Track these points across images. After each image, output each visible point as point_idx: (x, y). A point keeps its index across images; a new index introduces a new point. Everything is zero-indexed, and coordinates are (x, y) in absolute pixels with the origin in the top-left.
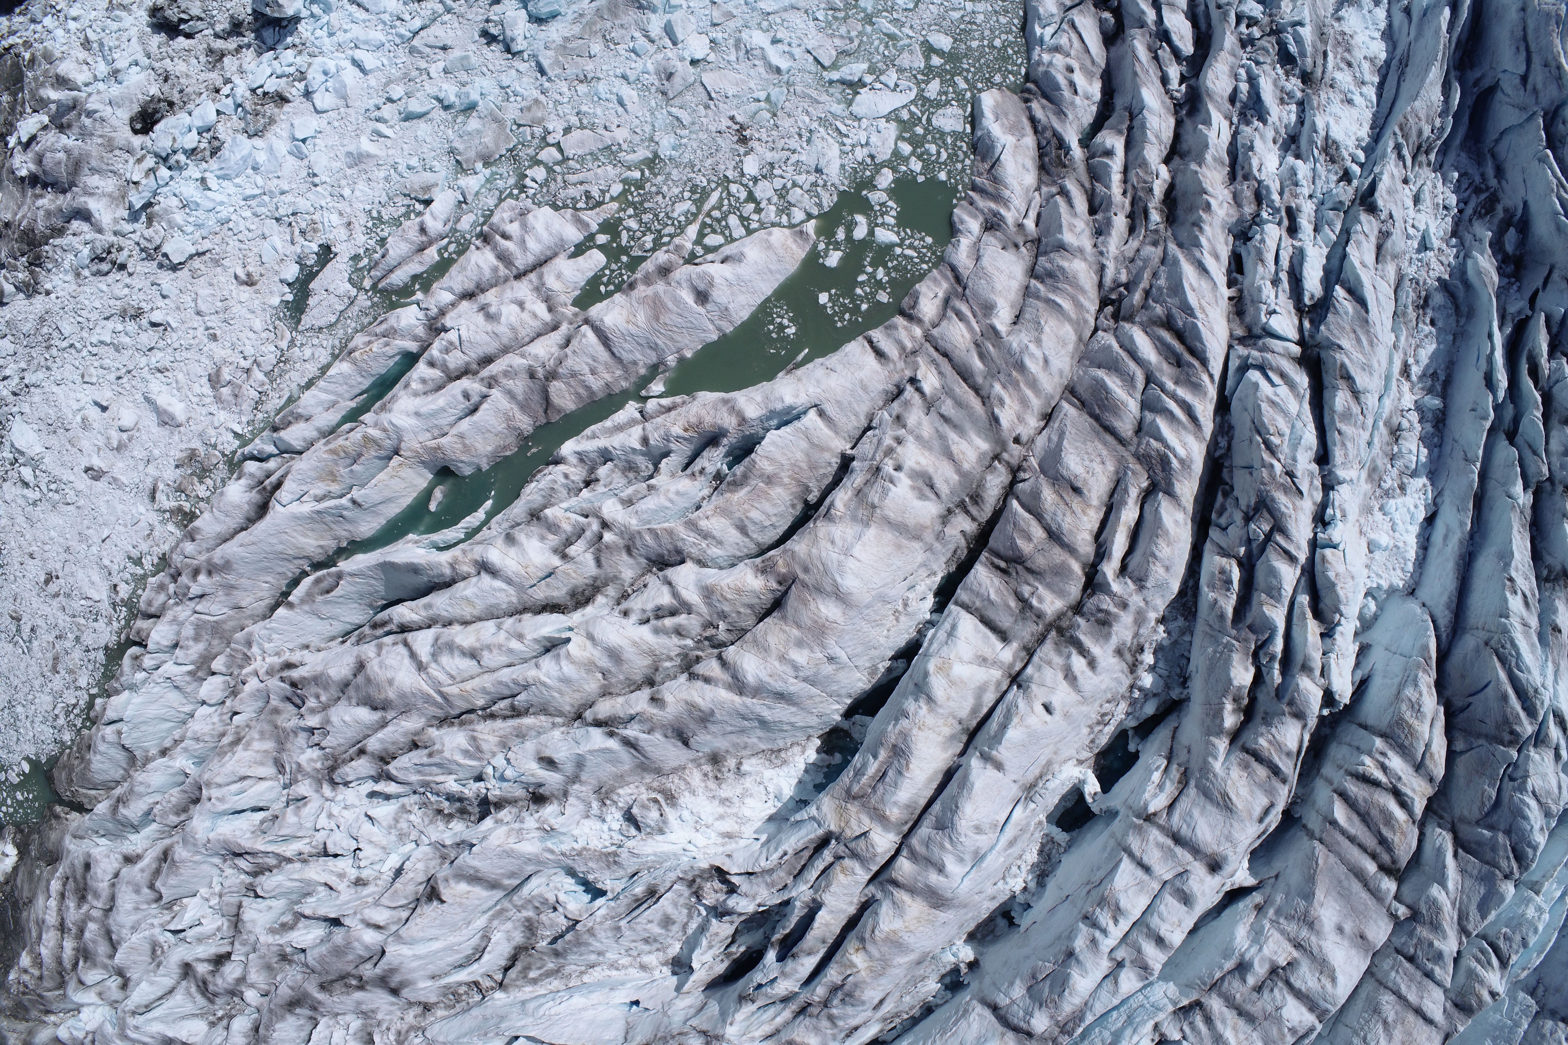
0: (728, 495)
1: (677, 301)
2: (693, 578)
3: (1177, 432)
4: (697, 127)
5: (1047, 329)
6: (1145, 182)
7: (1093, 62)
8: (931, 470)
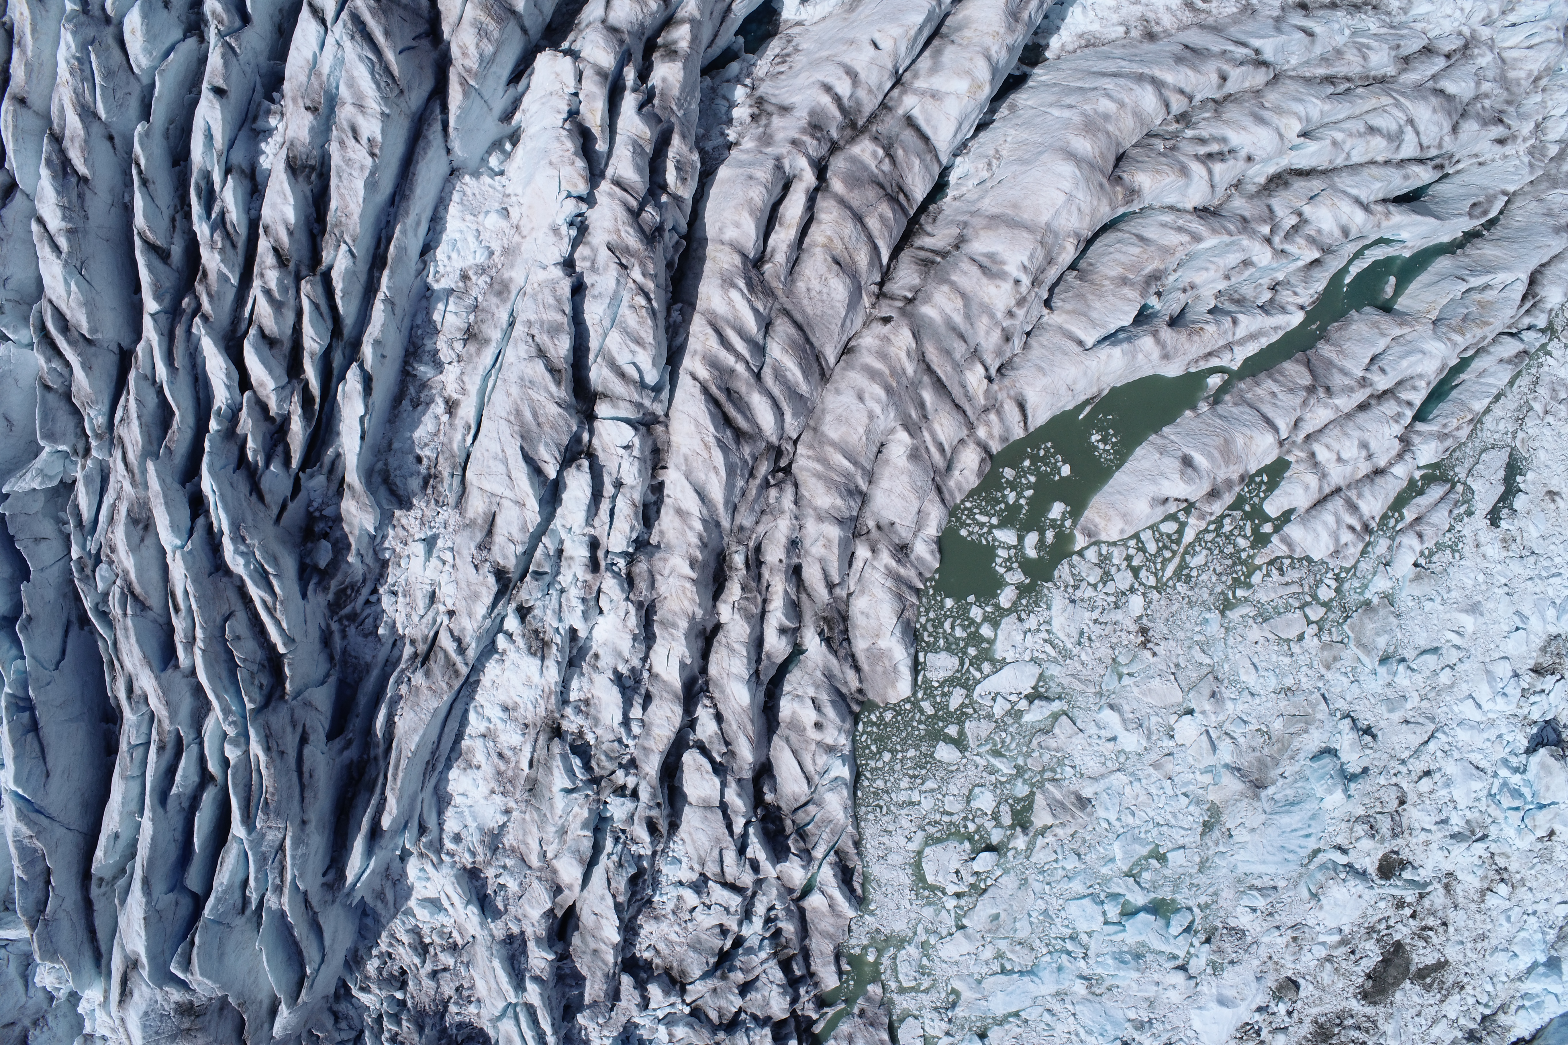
0: (1162, 267)
1: (1210, 457)
2: (1191, 191)
3: (736, 317)
4: (1187, 644)
5: (861, 430)
6: (747, 599)
7: (787, 740)
8: (984, 280)
